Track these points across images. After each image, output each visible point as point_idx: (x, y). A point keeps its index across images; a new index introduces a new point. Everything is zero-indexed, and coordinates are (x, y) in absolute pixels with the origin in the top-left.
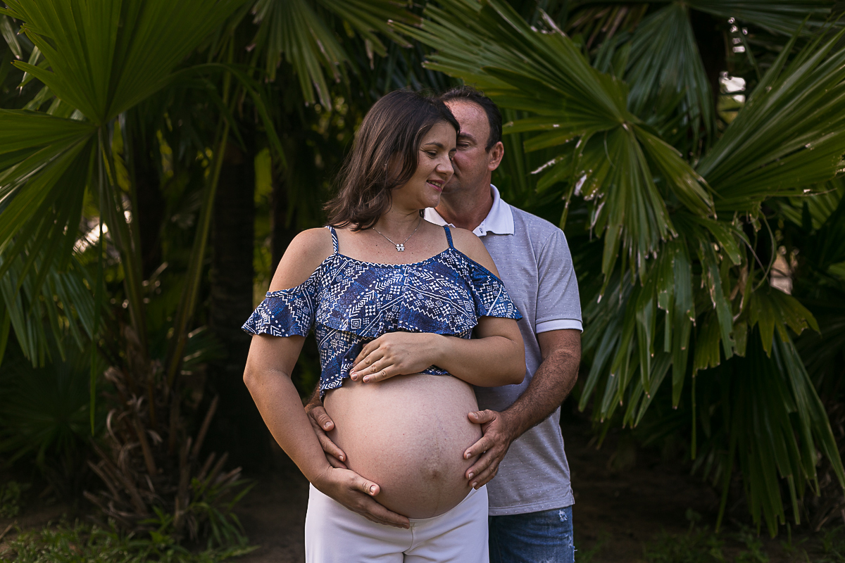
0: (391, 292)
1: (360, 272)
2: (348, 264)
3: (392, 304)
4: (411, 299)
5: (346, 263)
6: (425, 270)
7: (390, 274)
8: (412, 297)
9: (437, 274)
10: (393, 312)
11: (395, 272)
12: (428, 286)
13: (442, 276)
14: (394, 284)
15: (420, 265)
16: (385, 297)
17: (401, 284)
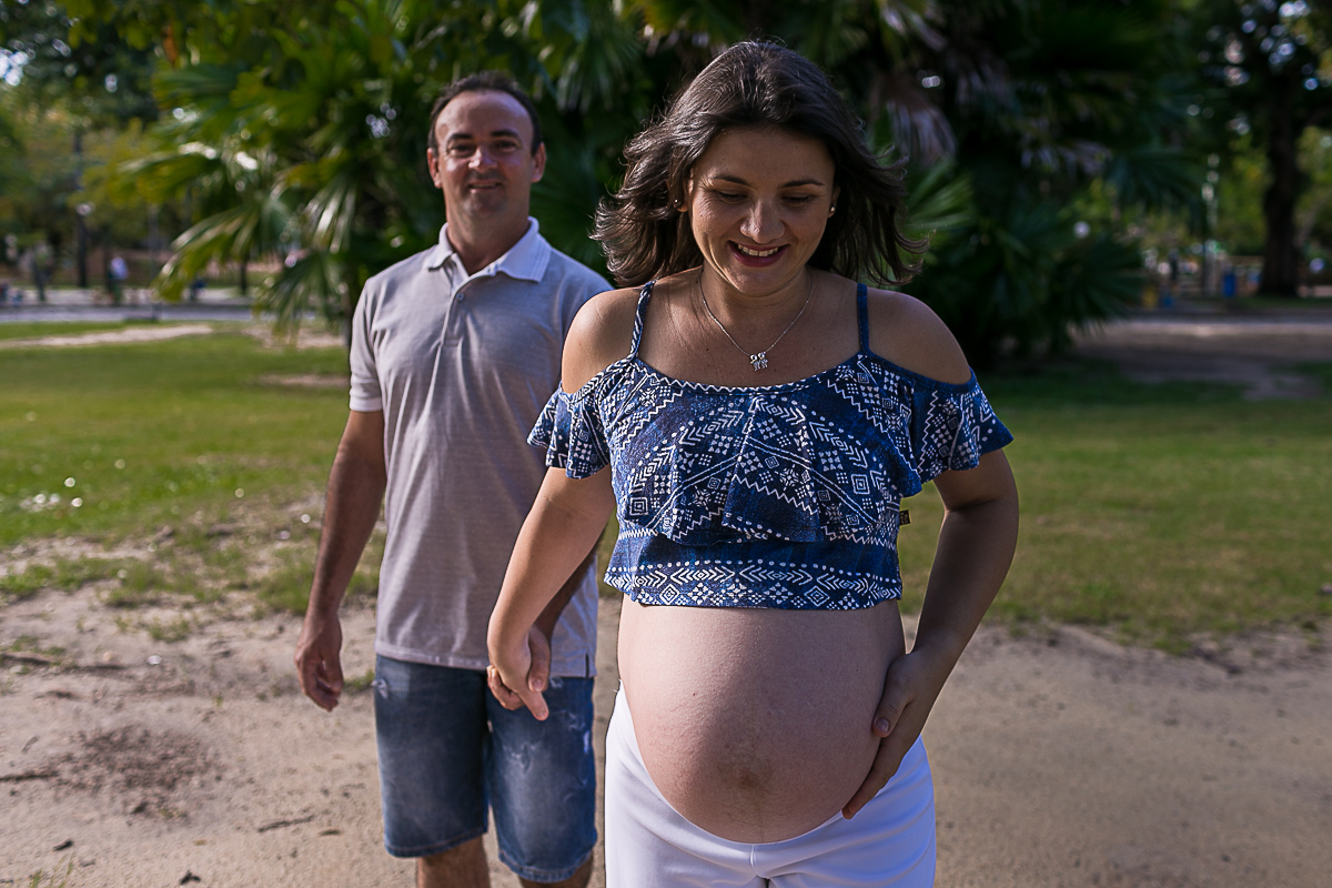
0: (711, 449)
1: (665, 401)
2: (648, 381)
3: (708, 473)
4: (753, 468)
5: (644, 379)
6: (794, 403)
7: (720, 410)
8: (755, 464)
9: (814, 413)
10: (710, 491)
11: (731, 405)
12: (791, 439)
13: (823, 419)
14: (721, 432)
15: (786, 392)
16: (697, 460)
17: (737, 431)
